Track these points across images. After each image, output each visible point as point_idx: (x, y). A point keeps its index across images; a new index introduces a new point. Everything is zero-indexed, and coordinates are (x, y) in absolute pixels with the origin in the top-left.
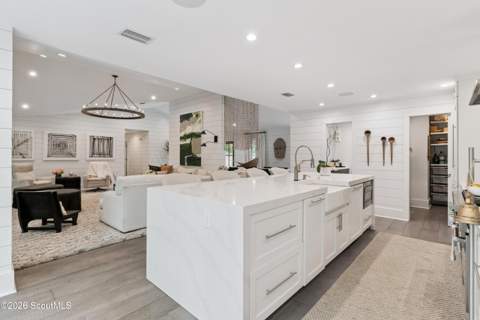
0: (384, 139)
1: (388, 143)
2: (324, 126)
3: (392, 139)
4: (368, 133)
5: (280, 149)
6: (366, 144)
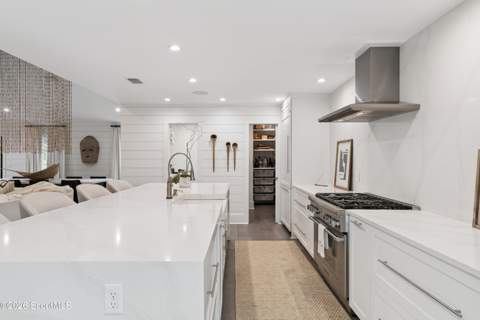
0: (228, 144)
1: (231, 148)
2: (167, 127)
3: (235, 145)
4: (214, 137)
5: (91, 150)
6: (211, 148)
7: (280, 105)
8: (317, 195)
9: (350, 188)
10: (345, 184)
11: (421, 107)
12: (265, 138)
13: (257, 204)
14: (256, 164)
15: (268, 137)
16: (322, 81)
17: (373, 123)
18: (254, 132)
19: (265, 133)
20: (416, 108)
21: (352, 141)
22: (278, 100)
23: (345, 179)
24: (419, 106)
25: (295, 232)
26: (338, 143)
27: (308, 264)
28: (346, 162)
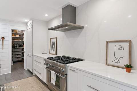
1: (1, 40)
3: (3, 38)
7: (26, 24)
8: (48, 58)
9: (56, 54)
10: (54, 53)
11: (85, 27)
12: (18, 36)
13: (14, 62)
14: (14, 46)
15: (19, 36)
16: (46, 15)
17: (65, 32)
18: (13, 34)
19: (17, 34)
20: (83, 28)
21: (57, 38)
22: (26, 21)
23: (54, 51)
24: (84, 27)
25: (35, 73)
26: (51, 39)
27: (43, 86)
28: (54, 45)
